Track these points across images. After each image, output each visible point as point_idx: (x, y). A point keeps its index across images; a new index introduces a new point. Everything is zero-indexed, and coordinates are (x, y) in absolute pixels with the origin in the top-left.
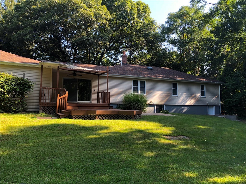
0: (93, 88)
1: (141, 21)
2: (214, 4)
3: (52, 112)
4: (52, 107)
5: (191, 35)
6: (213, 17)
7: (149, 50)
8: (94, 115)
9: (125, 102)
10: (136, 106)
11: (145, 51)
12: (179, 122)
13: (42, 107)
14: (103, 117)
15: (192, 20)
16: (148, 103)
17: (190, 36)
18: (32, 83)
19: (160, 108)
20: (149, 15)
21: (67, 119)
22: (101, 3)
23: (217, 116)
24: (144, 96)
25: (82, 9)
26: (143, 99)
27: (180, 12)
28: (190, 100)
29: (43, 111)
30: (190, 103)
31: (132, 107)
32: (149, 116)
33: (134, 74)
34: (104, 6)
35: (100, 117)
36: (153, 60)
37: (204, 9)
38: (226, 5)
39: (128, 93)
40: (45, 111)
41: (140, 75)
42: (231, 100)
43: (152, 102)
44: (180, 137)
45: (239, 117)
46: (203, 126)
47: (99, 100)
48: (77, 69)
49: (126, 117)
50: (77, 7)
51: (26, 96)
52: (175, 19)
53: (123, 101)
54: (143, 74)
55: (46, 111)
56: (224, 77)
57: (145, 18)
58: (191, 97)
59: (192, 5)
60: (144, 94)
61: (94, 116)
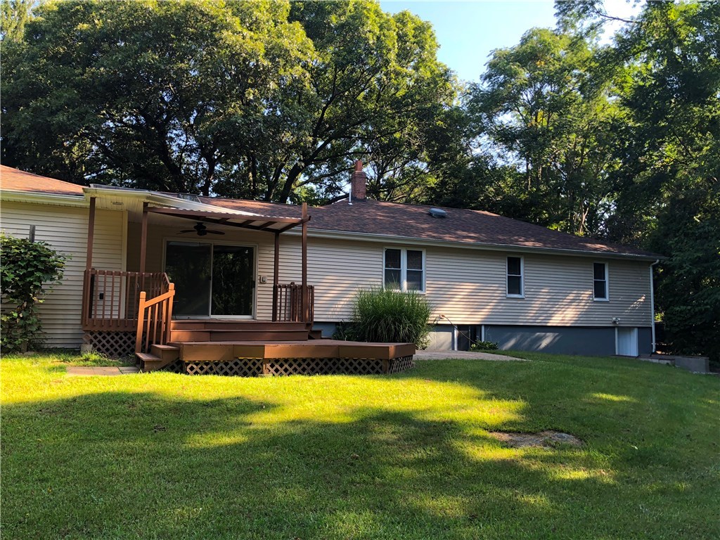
0: (259, 274)
1: (410, 70)
2: (630, 20)
3: (124, 350)
4: (125, 335)
5: (560, 115)
6: (627, 58)
7: (434, 162)
8: (259, 360)
9: (360, 317)
10: (395, 328)
11: (421, 163)
12: (537, 380)
13: (92, 333)
14: (286, 366)
15: (563, 70)
16: (431, 319)
17: (555, 116)
18: (59, 257)
19: (469, 336)
20: (433, 54)
21: (167, 373)
22: (286, 14)
23: (646, 360)
24: (421, 299)
25: (230, 31)
26: (418, 306)
27: (523, 47)
28: (563, 309)
29: (95, 346)
30: (561, 318)
31: (382, 333)
32: (437, 361)
33: (388, 230)
34: (297, 26)
35: (277, 366)
36: (447, 190)
37: (600, 35)
38: (667, 20)
39: (371, 290)
40: (101, 348)
41: (407, 234)
42: (689, 310)
43: (446, 316)
44: (546, 438)
45: (712, 362)
46: (617, 394)
47: (278, 312)
48: (206, 212)
49: (362, 366)
50: (215, 25)
51: (38, 299)
52: (511, 68)
53: (355, 315)
54: (417, 229)
55: (103, 346)
56: (665, 240)
57: (420, 64)
58: (565, 301)
59: (561, 25)
60: (418, 292)
61: (258, 364)
